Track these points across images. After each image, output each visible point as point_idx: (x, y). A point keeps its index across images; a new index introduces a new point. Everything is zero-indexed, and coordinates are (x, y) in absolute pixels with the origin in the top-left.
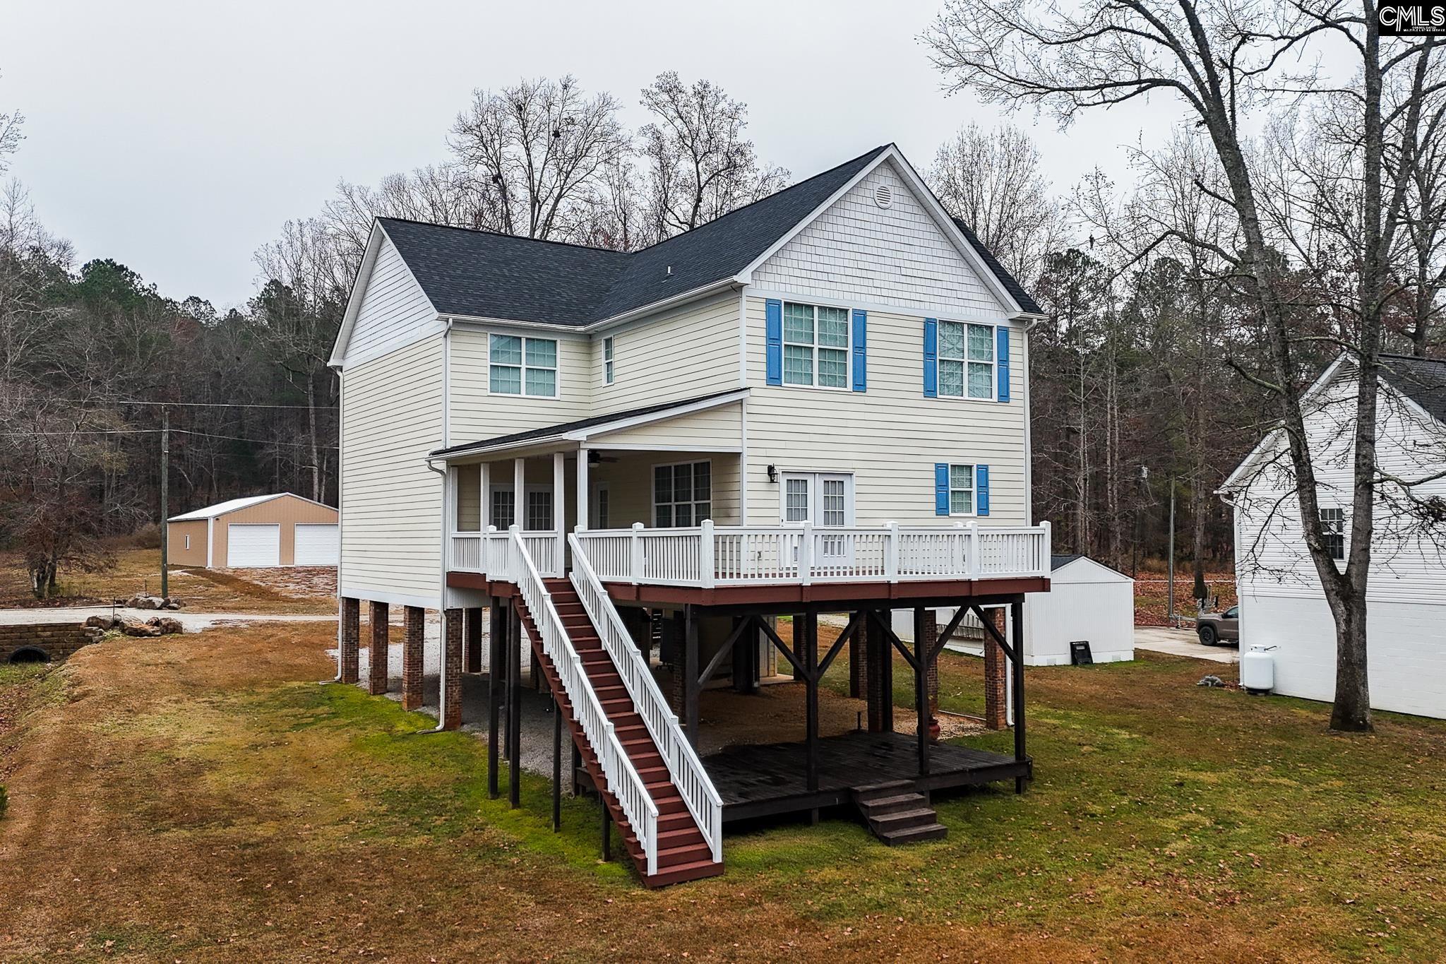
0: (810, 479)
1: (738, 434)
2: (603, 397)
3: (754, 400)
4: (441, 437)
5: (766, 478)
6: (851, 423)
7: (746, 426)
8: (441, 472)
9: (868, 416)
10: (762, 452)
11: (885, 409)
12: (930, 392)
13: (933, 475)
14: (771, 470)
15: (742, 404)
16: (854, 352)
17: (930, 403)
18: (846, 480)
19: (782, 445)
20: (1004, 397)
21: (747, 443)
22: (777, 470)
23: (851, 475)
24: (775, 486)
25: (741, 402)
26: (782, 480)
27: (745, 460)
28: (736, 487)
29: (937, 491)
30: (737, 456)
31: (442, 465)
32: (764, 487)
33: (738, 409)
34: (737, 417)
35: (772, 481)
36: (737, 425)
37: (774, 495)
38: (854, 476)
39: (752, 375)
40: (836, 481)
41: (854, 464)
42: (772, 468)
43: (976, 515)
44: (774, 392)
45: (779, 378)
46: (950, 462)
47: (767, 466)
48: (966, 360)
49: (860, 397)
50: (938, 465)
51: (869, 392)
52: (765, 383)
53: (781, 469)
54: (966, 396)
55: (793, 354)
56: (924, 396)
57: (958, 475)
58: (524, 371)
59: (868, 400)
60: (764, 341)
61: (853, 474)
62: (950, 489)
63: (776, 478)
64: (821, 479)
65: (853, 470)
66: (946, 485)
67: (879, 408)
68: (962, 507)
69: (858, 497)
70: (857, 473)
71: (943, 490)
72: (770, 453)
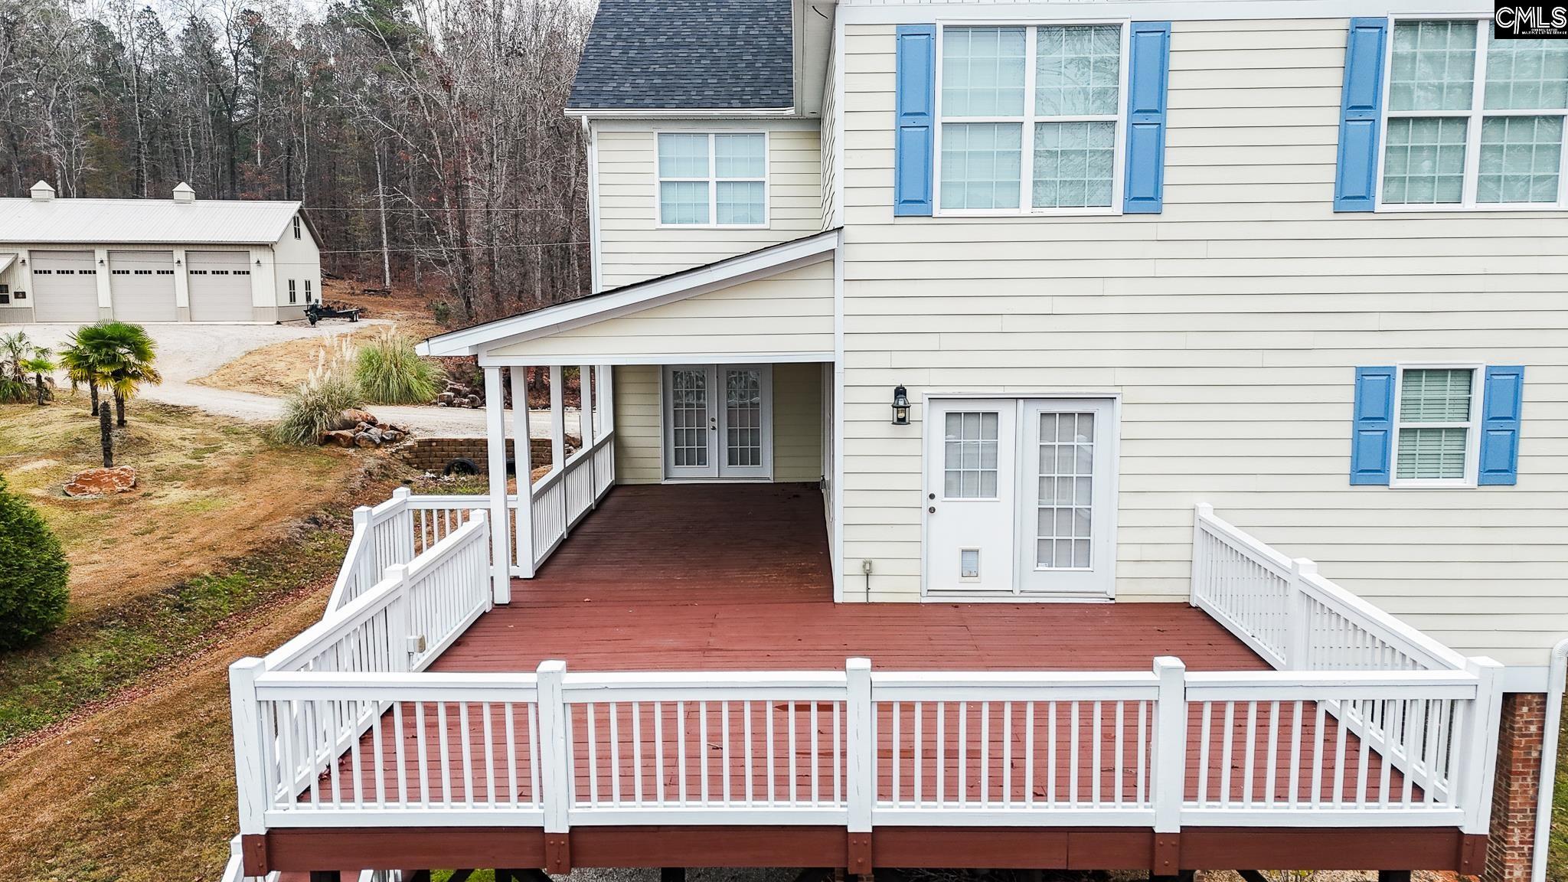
0: (1006, 412)
1: (820, 325)
3: (865, 252)
5: (888, 413)
6: (1112, 287)
7: (841, 306)
9: (1163, 268)
10: (883, 360)
11: (1215, 249)
12: (1354, 200)
13: (1349, 395)
14: (900, 396)
15: (831, 260)
16: (1132, 125)
17: (1352, 226)
18: (1101, 411)
19: (931, 342)
21: (843, 343)
22: (917, 397)
23: (1110, 400)
24: (914, 429)
25: (830, 256)
26: (929, 417)
27: (839, 378)
29: (1358, 432)
30: (824, 370)
32: (882, 430)
35: (902, 421)
38: (1118, 402)
39: (855, 197)
40: (1074, 414)
41: (1122, 377)
42: (900, 392)
43: (1475, 485)
44: (913, 230)
45: (925, 200)
46: (1399, 362)
47: (895, 388)
48: (1477, 114)
49: (1142, 227)
50: (1362, 373)
51: (1168, 213)
52: (888, 215)
53: (926, 394)
54: (1469, 203)
55: (963, 142)
56: (1335, 212)
57: (1426, 390)
58: (712, 186)
59: (1164, 232)
60: (889, 121)
61: (1115, 398)
62: (1397, 424)
63: (914, 413)
64: (1034, 412)
65: (1118, 390)
66: (1386, 417)
67: (1199, 249)
68: (1433, 465)
69: (1131, 448)
70: (1129, 394)
71: (1373, 429)
72: (900, 360)
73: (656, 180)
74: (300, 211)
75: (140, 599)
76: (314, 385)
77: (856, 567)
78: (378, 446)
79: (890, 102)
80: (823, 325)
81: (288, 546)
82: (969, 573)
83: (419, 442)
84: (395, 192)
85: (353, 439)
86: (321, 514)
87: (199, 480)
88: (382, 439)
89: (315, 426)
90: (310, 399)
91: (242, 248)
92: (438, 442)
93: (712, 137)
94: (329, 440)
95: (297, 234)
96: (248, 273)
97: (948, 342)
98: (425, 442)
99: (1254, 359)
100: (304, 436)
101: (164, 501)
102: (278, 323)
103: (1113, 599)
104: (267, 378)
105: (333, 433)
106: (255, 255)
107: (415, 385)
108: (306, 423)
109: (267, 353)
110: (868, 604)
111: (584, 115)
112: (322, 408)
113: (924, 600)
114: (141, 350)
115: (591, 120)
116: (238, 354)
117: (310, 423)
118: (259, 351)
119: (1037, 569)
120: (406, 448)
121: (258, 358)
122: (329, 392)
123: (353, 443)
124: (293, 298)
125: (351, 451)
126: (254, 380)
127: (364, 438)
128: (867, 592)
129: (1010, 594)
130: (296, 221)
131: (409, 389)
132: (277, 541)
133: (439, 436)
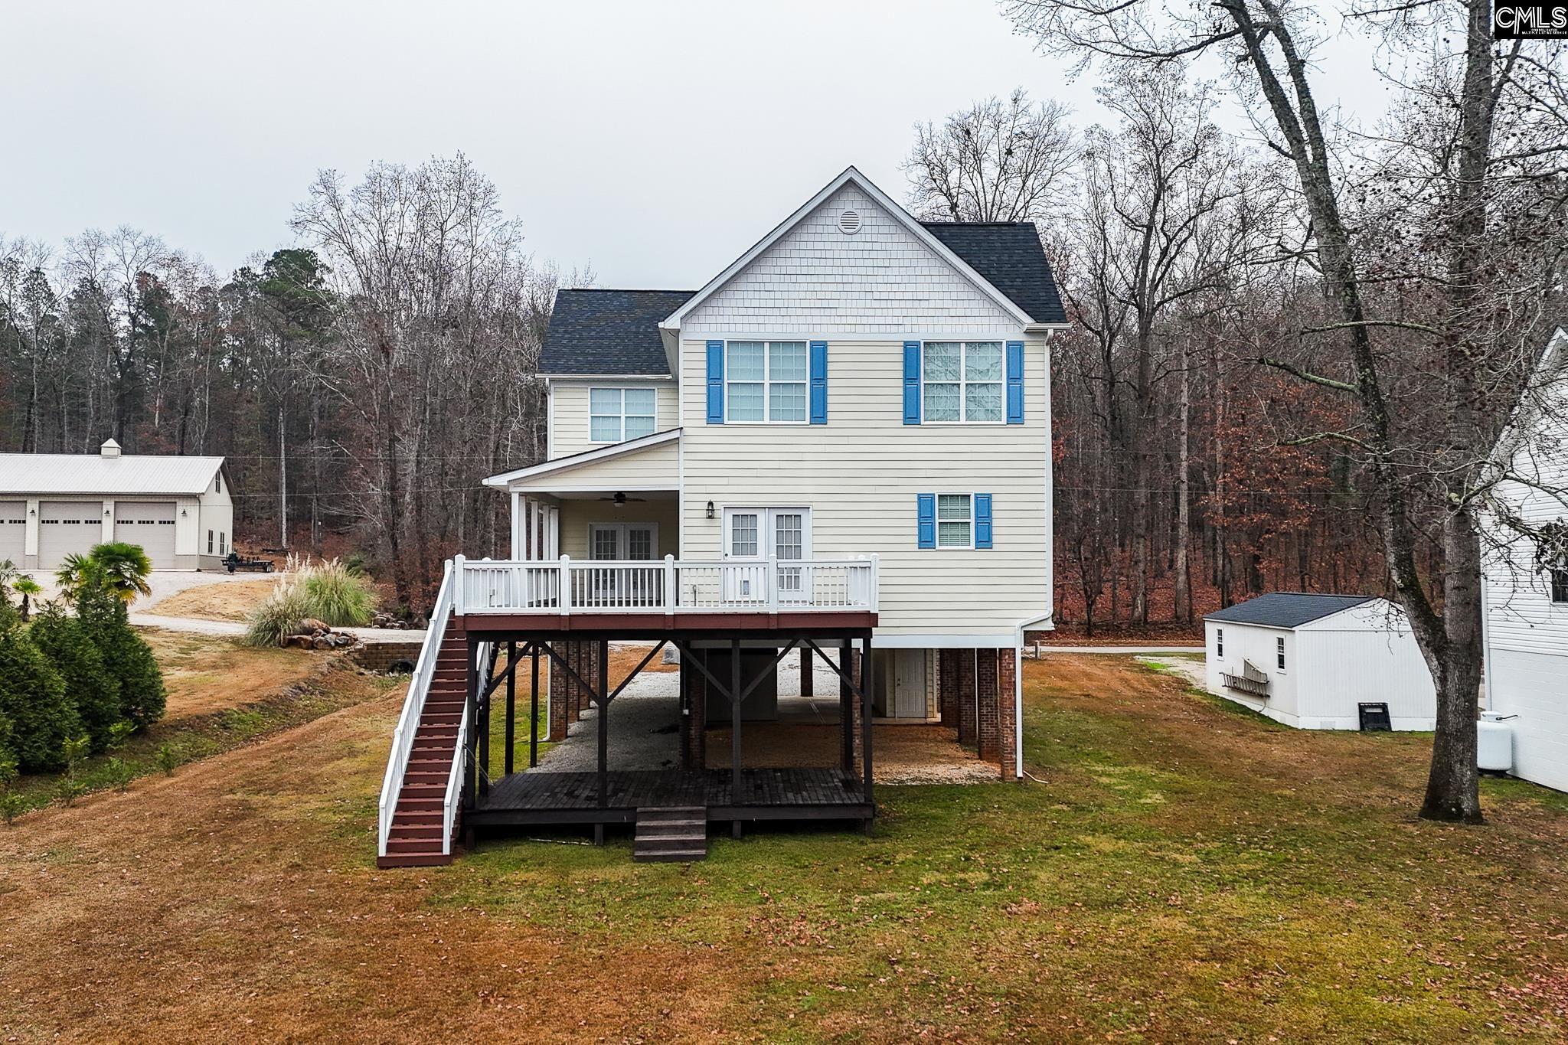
0: (761, 516)
3: (690, 439)
5: (704, 514)
6: (806, 457)
9: (829, 449)
10: (702, 489)
12: (911, 419)
13: (915, 506)
14: (709, 505)
15: (678, 444)
16: (812, 385)
17: (911, 431)
18: (803, 513)
19: (724, 481)
20: (1016, 418)
21: (685, 481)
22: (718, 506)
23: (809, 508)
24: (717, 522)
25: (675, 442)
26: (726, 516)
27: (684, 498)
29: (920, 523)
30: (675, 494)
32: (702, 523)
33: (675, 449)
34: (672, 456)
35: (710, 517)
36: (673, 465)
37: (716, 531)
39: (689, 415)
40: (792, 515)
41: (812, 498)
42: (711, 504)
43: (974, 548)
44: (715, 430)
45: (721, 416)
46: (936, 491)
47: (708, 502)
48: (963, 382)
49: (818, 430)
50: (920, 496)
51: (830, 424)
52: (704, 423)
53: (723, 505)
54: (963, 421)
55: (737, 392)
56: (903, 424)
57: (949, 506)
58: (623, 419)
59: (828, 432)
60: (704, 382)
62: (937, 521)
63: (717, 514)
64: (774, 514)
65: (811, 504)
66: (932, 517)
67: (845, 440)
68: (955, 539)
69: (817, 531)
70: (816, 506)
71: (927, 522)
72: (710, 489)
73: (589, 415)
74: (222, 467)
75: (198, 717)
76: (280, 598)
77: (689, 589)
78: (333, 649)
79: (704, 373)
80: (674, 473)
81: (283, 700)
83: (368, 645)
84: (333, 443)
85: (312, 642)
86: (302, 684)
87: (194, 666)
88: (336, 643)
89: (279, 631)
90: (276, 609)
91: (169, 500)
92: (382, 645)
93: (623, 392)
94: (291, 643)
95: (218, 490)
96: (173, 522)
97: (732, 481)
98: (373, 645)
99: (872, 490)
100: (269, 640)
101: (172, 677)
102: (199, 570)
104: (207, 610)
105: (296, 637)
106: (181, 506)
107: (353, 609)
108: (271, 629)
109: (199, 591)
111: (547, 377)
112: (286, 616)
114: (141, 567)
115: (550, 380)
116: (174, 593)
117: (275, 629)
118: (192, 591)
120: (357, 651)
121: (194, 596)
122: (291, 603)
123: (312, 646)
124: (210, 550)
125: (311, 652)
126: (196, 612)
127: (321, 641)
130: (217, 476)
131: (347, 613)
132: (277, 697)
133: (382, 641)
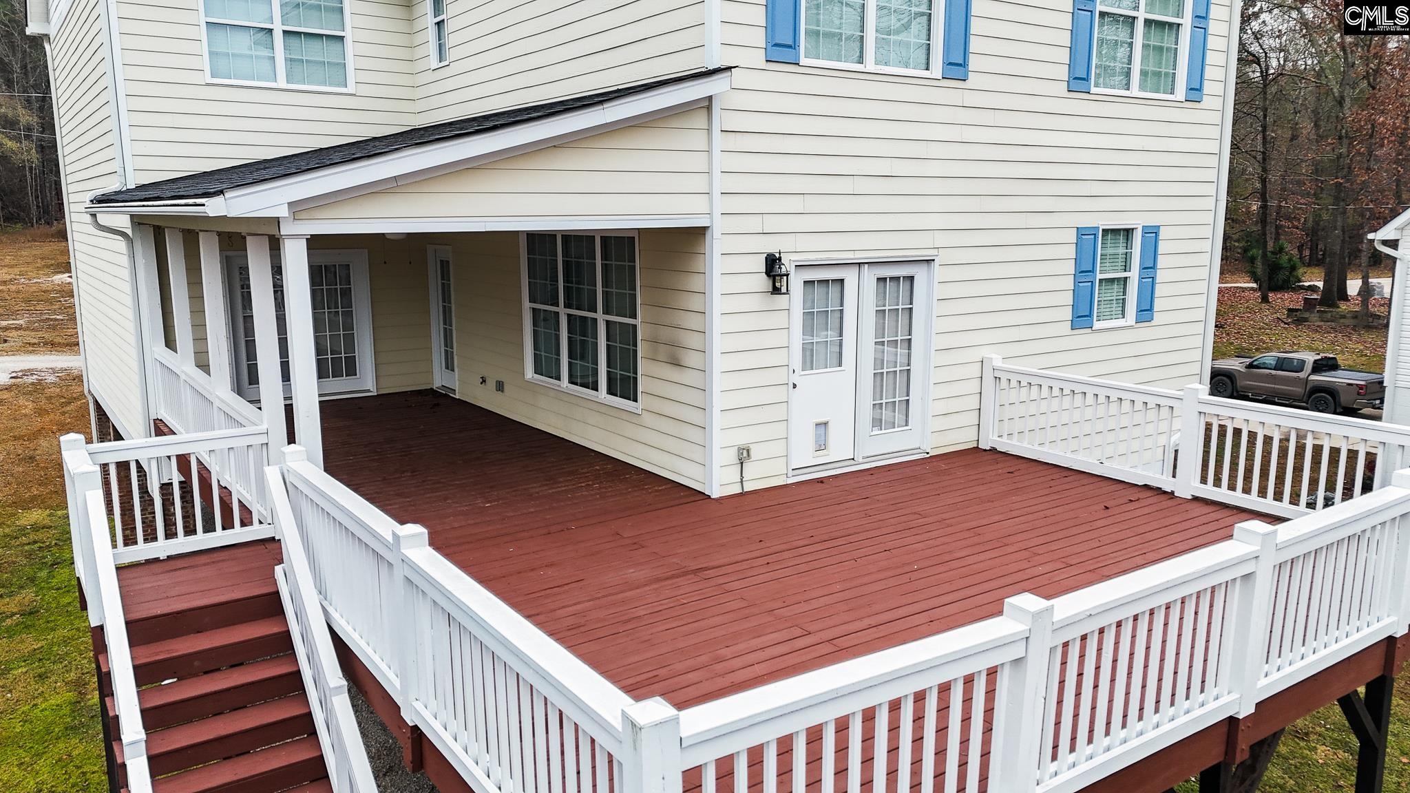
0: (850, 276)
1: (699, 183)
2: (434, 89)
3: (740, 100)
4: (115, 166)
5: (763, 282)
7: (719, 162)
8: (123, 234)
9: (964, 135)
10: (754, 224)
11: (1002, 119)
12: (1078, 82)
13: (1071, 252)
14: (772, 263)
15: (709, 108)
17: (1078, 104)
18: (920, 273)
19: (795, 204)
20: (1195, 92)
21: (720, 204)
22: (788, 264)
23: (929, 261)
24: (781, 300)
25: (707, 104)
26: (796, 282)
27: (717, 244)
28: (694, 303)
29: (1077, 283)
30: (696, 235)
31: (121, 221)
32: (756, 302)
33: (700, 120)
34: (697, 140)
35: (776, 290)
36: (699, 161)
37: (779, 320)
40: (900, 277)
41: (941, 240)
43: (1133, 323)
44: (781, 77)
45: (793, 45)
46: (1100, 223)
47: (765, 255)
48: (1141, 16)
49: (951, 93)
50: (1081, 232)
51: (971, 81)
52: (762, 58)
53: (794, 261)
54: (1135, 91)
56: (1069, 91)
57: (1119, 246)
59: (968, 98)
61: (934, 260)
62: (1098, 276)
64: (870, 276)
65: (934, 252)
66: (1092, 269)
67: (987, 117)
70: (945, 256)
71: (1085, 280)
72: (772, 224)
82: (821, 446)
103: (928, 453)
110: (743, 494)
113: (790, 481)
119: (872, 434)
128: (742, 482)
129: (852, 462)
